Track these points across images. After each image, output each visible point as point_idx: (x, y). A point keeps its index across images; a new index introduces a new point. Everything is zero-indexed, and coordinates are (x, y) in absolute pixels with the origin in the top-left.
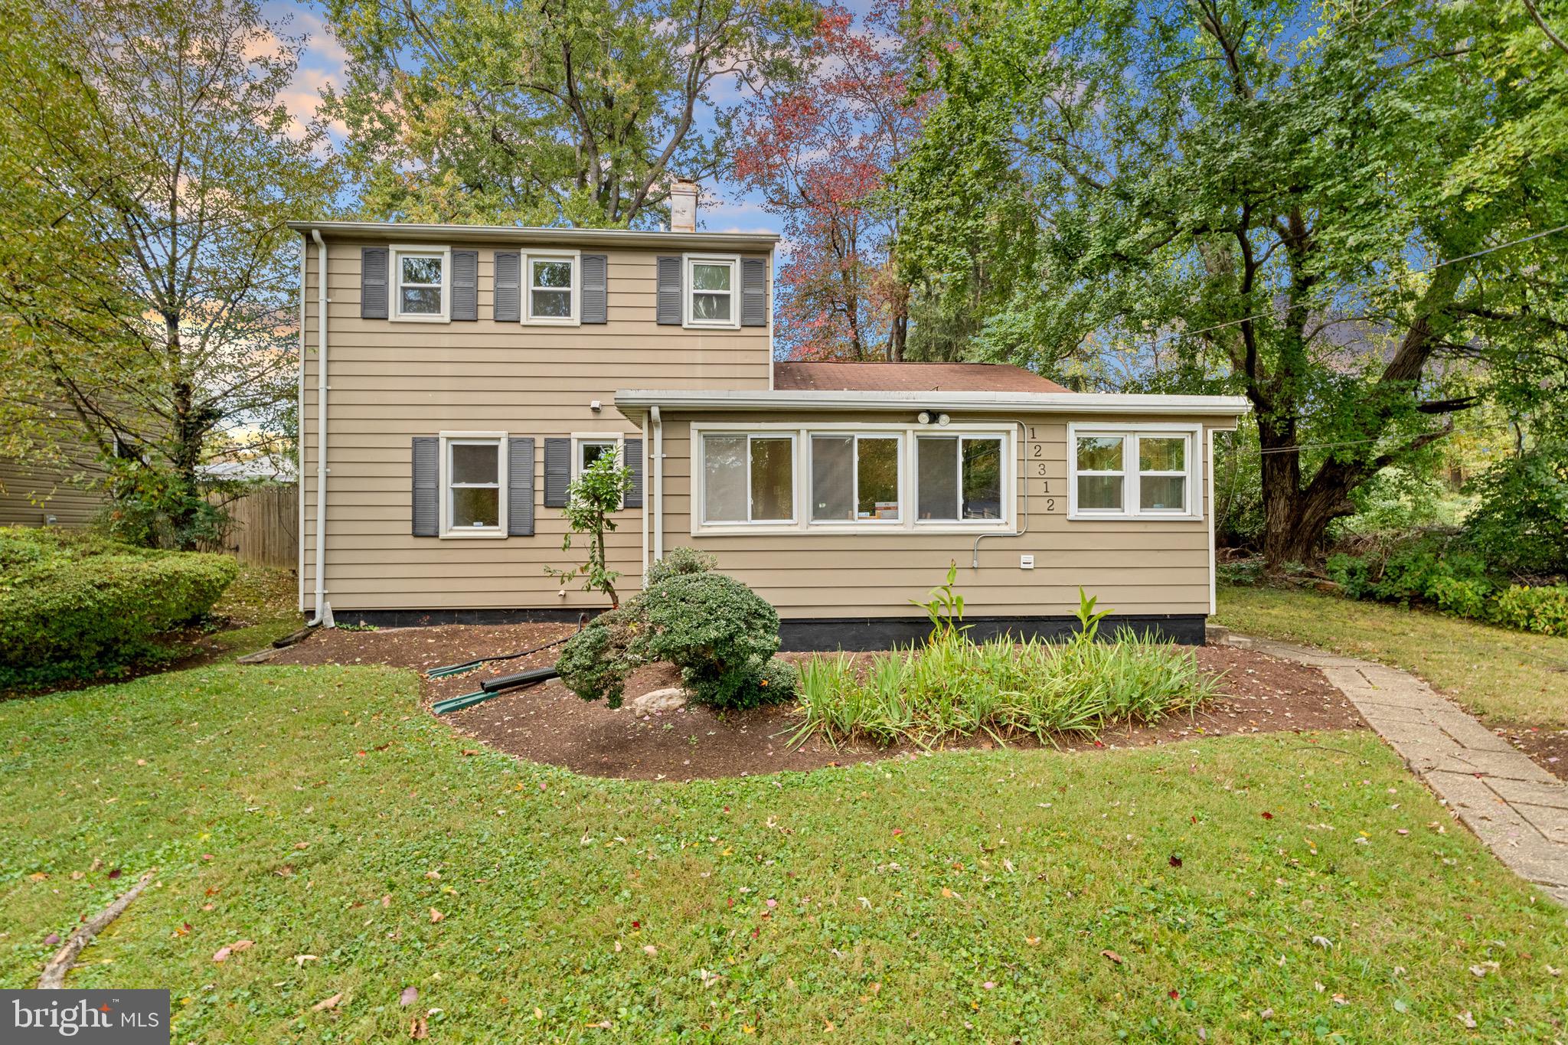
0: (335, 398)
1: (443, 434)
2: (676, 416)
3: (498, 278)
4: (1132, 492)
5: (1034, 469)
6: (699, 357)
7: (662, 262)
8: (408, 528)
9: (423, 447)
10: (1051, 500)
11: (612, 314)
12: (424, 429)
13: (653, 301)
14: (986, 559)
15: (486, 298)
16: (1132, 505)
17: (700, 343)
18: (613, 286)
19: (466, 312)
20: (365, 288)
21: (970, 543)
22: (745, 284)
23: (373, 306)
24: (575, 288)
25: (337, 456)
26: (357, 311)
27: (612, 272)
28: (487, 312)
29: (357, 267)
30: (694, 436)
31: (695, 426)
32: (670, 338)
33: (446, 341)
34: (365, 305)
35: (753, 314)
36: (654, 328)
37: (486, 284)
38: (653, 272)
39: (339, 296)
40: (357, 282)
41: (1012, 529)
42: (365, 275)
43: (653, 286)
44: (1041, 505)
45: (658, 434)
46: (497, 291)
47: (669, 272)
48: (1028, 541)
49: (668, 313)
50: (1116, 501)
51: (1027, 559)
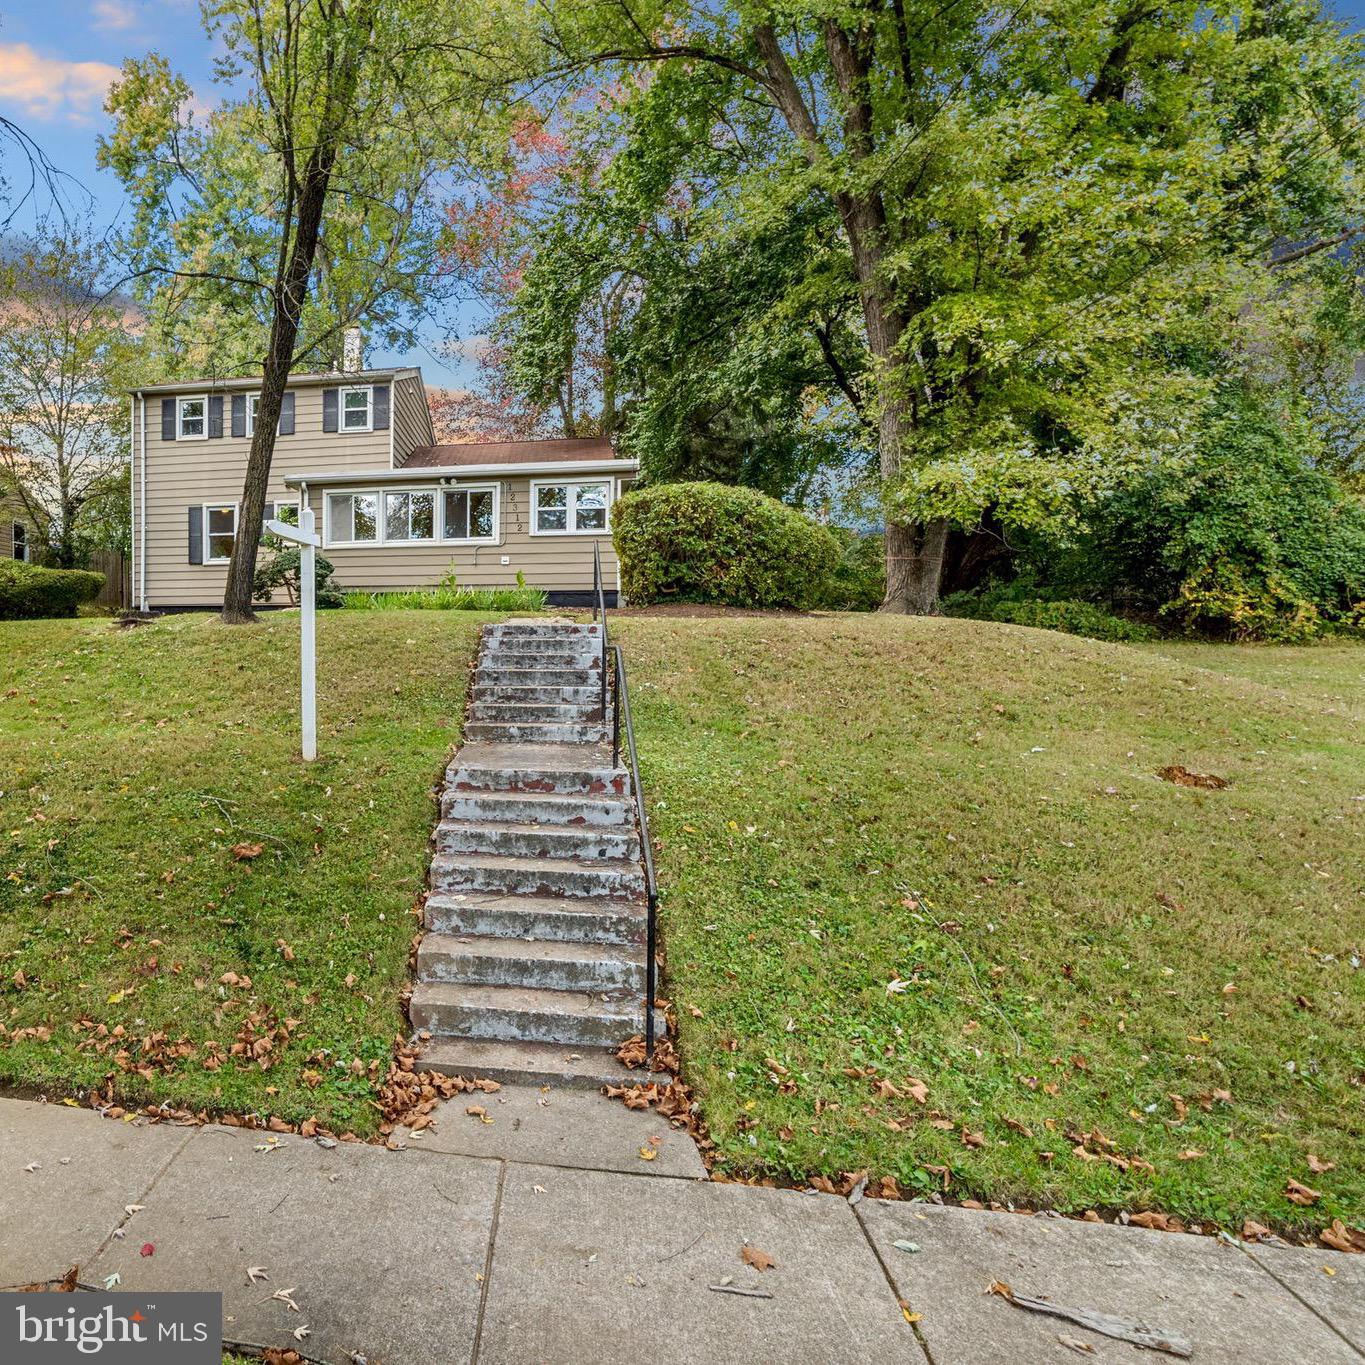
0: (150, 487)
1: (205, 504)
2: (315, 487)
3: (233, 412)
4: (571, 520)
5: (511, 508)
6: (348, 451)
7: (326, 393)
8: (186, 559)
9: (194, 513)
10: (520, 525)
11: (298, 428)
12: (194, 502)
13: (320, 418)
14: (481, 560)
15: (227, 424)
16: (571, 528)
17: (349, 442)
18: (298, 410)
19: (216, 432)
20: (164, 423)
21: (473, 551)
22: (375, 404)
23: (168, 434)
25: (152, 519)
26: (160, 436)
27: (297, 402)
28: (227, 432)
29: (159, 411)
30: (325, 497)
31: (325, 491)
32: (331, 440)
33: (206, 450)
34: (164, 433)
35: (381, 424)
36: (322, 435)
37: (227, 415)
38: (321, 400)
39: (150, 428)
40: (159, 419)
41: (497, 542)
42: (164, 415)
43: (321, 409)
44: (515, 528)
45: (306, 497)
46: (233, 418)
47: (330, 401)
48: (507, 549)
49: (330, 426)
50: (561, 525)
51: (505, 559)
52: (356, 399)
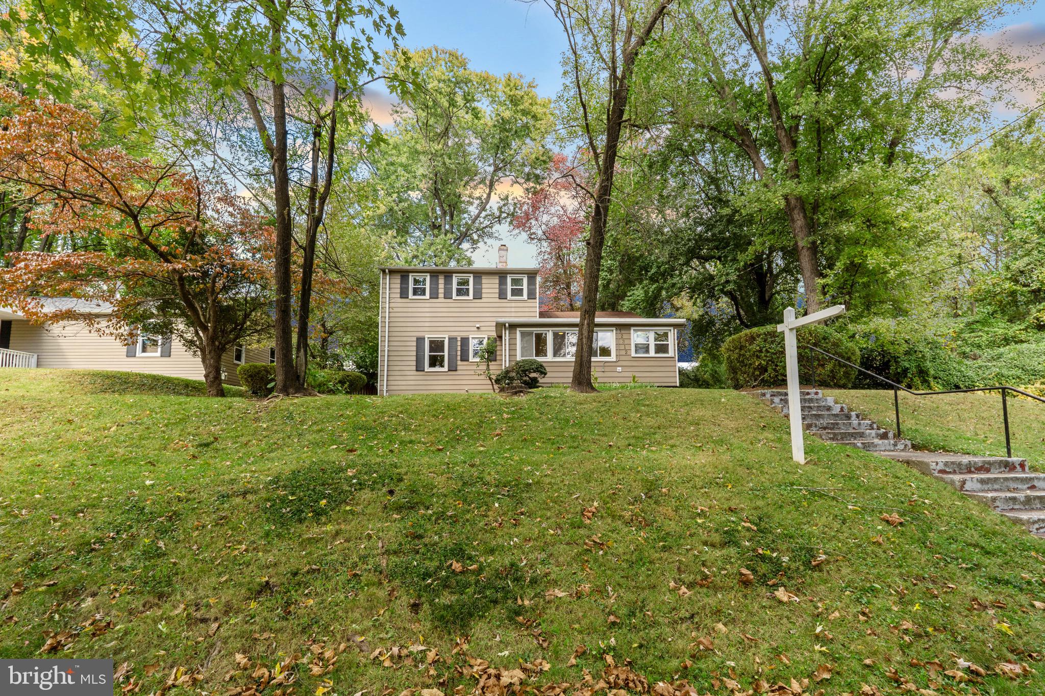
0: (391, 324)
1: (426, 336)
2: (513, 327)
3: (445, 284)
4: (652, 348)
5: (621, 342)
6: (513, 310)
7: (500, 278)
8: (414, 368)
9: (420, 341)
10: (626, 350)
11: (484, 295)
12: (420, 334)
13: (497, 291)
14: (607, 369)
15: (441, 291)
16: (652, 353)
17: (513, 305)
18: (484, 286)
19: (434, 296)
20: (401, 288)
21: (602, 364)
22: (529, 284)
23: (404, 294)
24: (471, 287)
25: (392, 344)
26: (399, 295)
27: (484, 281)
28: (441, 295)
29: (399, 281)
30: (518, 332)
31: (518, 329)
32: (503, 303)
33: (427, 305)
34: (401, 293)
35: (532, 295)
36: (498, 300)
37: (441, 286)
38: (497, 281)
39: (393, 291)
40: (399, 286)
41: (614, 360)
42: (401, 284)
43: (497, 286)
44: (623, 352)
45: (507, 332)
46: (445, 288)
47: (503, 282)
48: (620, 363)
49: (502, 295)
50: (647, 351)
51: (619, 369)
52: (515, 282)
